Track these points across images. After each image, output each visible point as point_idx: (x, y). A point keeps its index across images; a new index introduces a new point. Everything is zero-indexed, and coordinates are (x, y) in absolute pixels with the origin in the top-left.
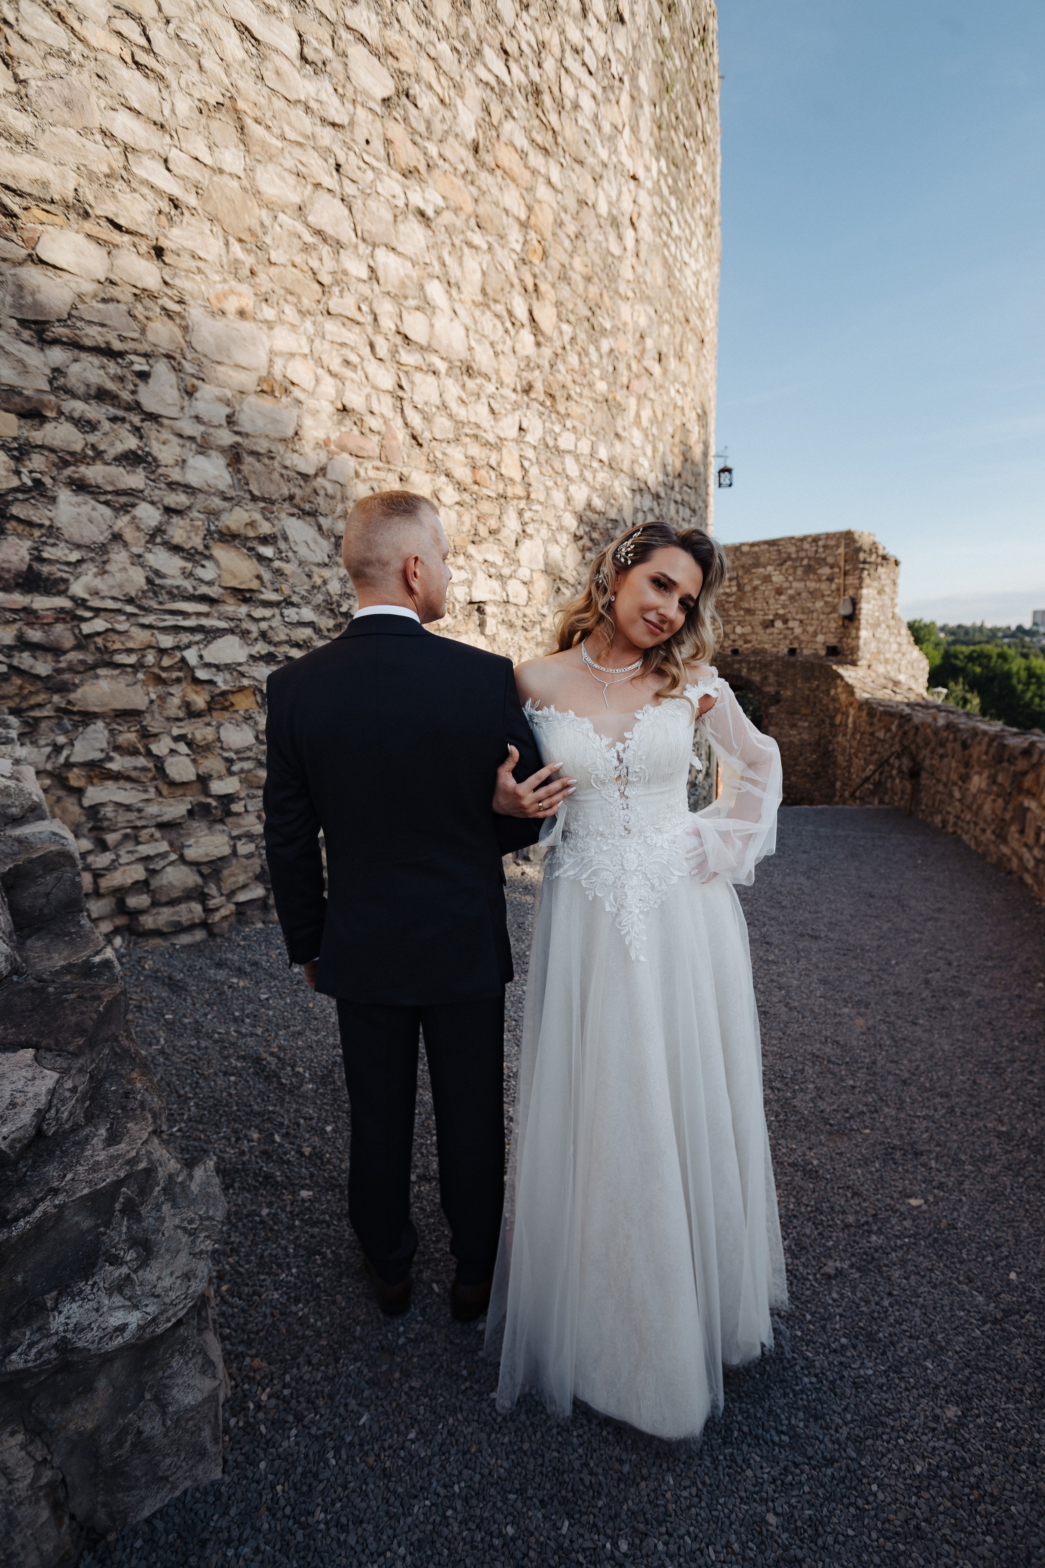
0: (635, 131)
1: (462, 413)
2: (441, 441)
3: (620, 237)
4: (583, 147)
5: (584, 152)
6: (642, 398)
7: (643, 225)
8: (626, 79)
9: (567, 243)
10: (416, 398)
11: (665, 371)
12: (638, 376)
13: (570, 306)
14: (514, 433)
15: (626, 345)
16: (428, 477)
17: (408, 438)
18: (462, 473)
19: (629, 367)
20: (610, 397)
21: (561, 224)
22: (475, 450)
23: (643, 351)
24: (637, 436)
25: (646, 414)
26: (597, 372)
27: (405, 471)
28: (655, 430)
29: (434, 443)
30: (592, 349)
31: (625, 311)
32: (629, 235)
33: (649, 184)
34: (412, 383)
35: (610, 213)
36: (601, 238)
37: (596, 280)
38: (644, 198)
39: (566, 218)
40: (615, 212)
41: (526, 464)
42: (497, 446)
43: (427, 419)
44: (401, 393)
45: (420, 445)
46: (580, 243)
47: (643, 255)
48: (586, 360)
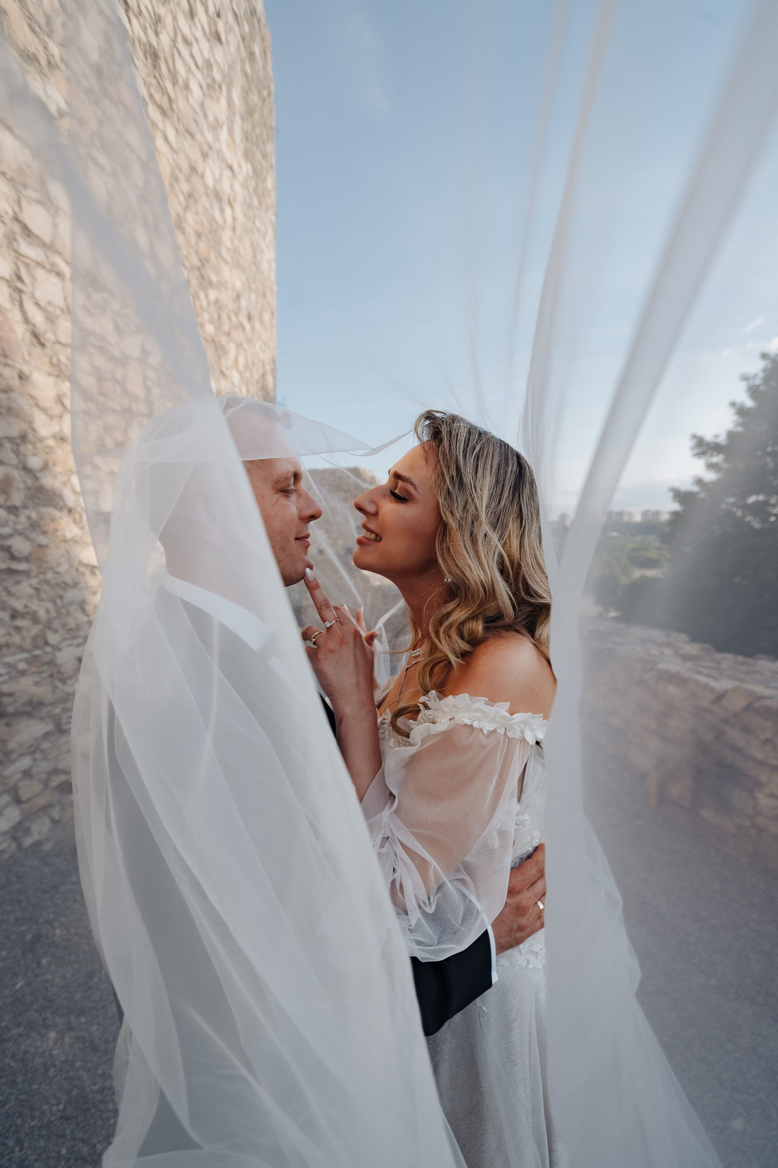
0: (231, 131)
1: (88, 323)
2: (65, 345)
3: (222, 210)
4: (193, 124)
5: (194, 128)
6: (239, 346)
7: (238, 207)
8: (224, 87)
9: (181, 198)
10: (38, 294)
11: (253, 329)
12: (236, 328)
13: (185, 253)
14: (136, 352)
15: (226, 298)
16: (51, 380)
17: (28, 335)
18: (88, 382)
19: (229, 318)
20: (217, 339)
21: (177, 180)
22: (101, 362)
23: (239, 308)
24: (235, 376)
25: (241, 360)
26: (206, 316)
27: (26, 369)
28: (247, 374)
29: (58, 346)
30: (202, 295)
31: (226, 272)
32: (228, 210)
33: (241, 178)
34: (34, 278)
35: (215, 187)
36: (208, 205)
37: (204, 238)
38: (237, 187)
39: (181, 177)
40: (218, 188)
41: (150, 384)
42: (123, 361)
43: (50, 319)
44: (19, 285)
45: (43, 345)
46: (191, 202)
47: (238, 230)
48: (197, 303)
